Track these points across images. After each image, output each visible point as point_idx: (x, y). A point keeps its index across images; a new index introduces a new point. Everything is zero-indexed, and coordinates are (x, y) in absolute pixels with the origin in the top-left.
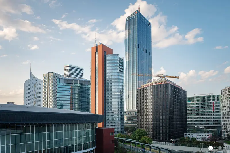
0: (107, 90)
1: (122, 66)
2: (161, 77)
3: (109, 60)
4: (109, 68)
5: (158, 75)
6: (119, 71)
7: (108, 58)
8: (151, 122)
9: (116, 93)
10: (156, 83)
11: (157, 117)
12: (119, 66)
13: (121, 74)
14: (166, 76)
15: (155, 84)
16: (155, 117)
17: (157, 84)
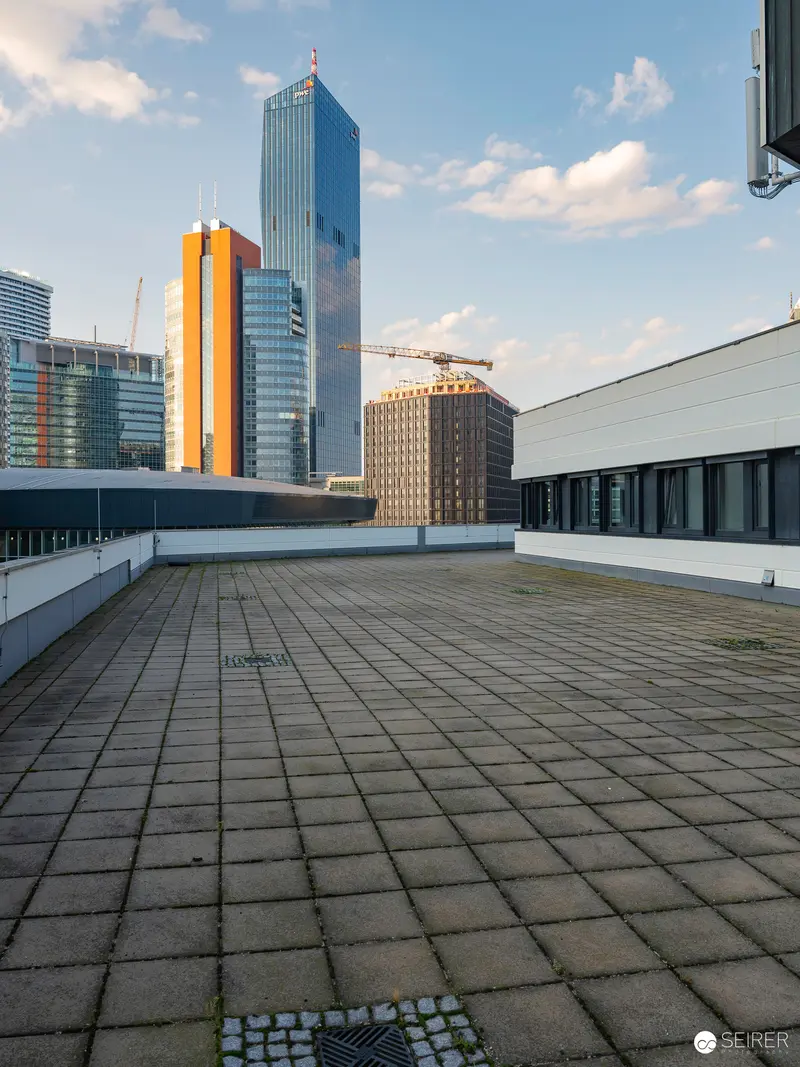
0: (248, 403)
1: (300, 314)
2: (437, 361)
3: (253, 289)
4: (256, 320)
5: (427, 354)
6: (294, 332)
7: (248, 281)
8: (425, 518)
9: (282, 416)
10: (440, 388)
11: (448, 502)
12: (291, 314)
13: (297, 346)
14: (454, 358)
15: (436, 393)
16: (438, 503)
17: (445, 391)
